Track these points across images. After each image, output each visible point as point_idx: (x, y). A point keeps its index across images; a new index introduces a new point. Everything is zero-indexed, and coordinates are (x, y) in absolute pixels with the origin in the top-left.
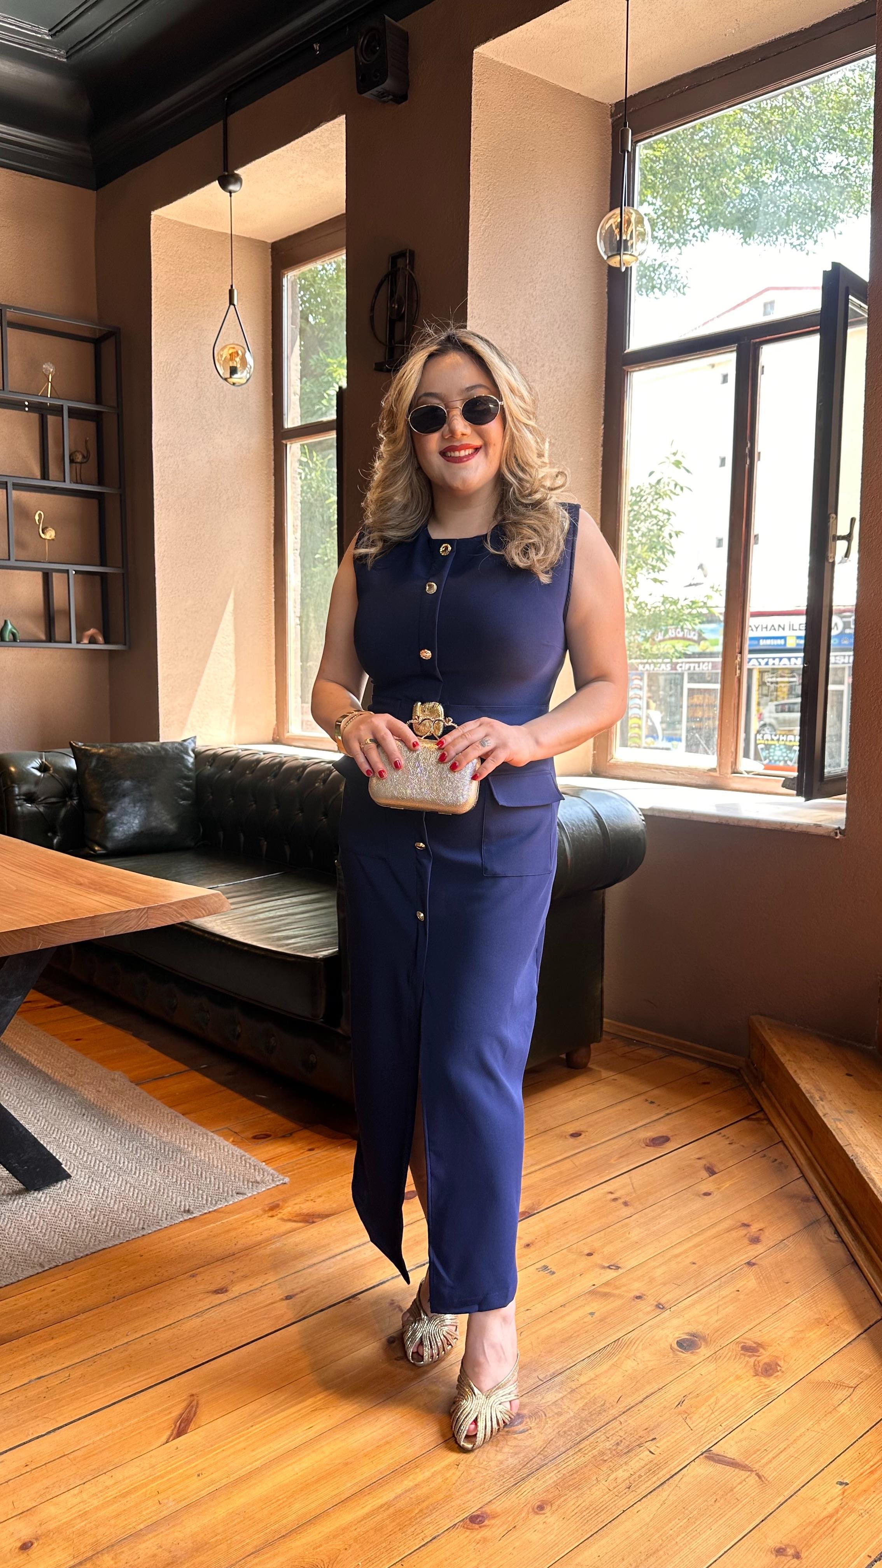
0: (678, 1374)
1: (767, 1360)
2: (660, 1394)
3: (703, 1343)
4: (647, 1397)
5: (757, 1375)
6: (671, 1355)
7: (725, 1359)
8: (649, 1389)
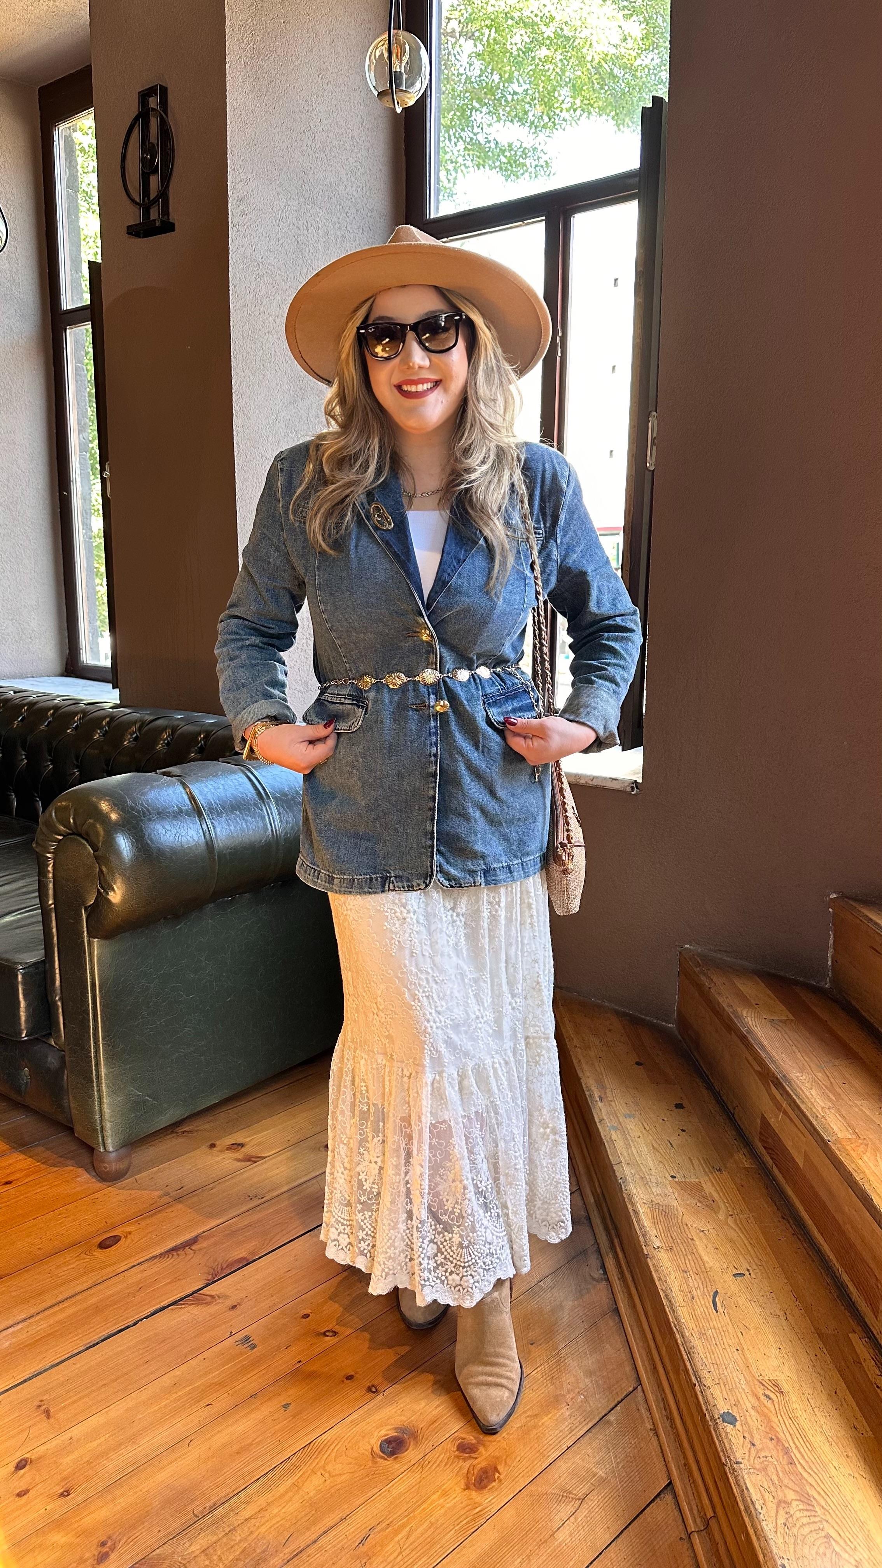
0: (370, 1494)
1: (484, 1464)
2: (341, 1527)
3: (412, 1443)
4: (325, 1533)
5: (467, 1488)
6: (370, 1464)
7: (435, 1465)
8: (328, 1522)
